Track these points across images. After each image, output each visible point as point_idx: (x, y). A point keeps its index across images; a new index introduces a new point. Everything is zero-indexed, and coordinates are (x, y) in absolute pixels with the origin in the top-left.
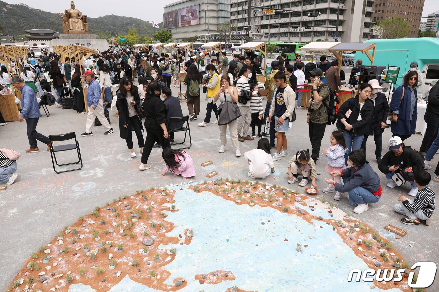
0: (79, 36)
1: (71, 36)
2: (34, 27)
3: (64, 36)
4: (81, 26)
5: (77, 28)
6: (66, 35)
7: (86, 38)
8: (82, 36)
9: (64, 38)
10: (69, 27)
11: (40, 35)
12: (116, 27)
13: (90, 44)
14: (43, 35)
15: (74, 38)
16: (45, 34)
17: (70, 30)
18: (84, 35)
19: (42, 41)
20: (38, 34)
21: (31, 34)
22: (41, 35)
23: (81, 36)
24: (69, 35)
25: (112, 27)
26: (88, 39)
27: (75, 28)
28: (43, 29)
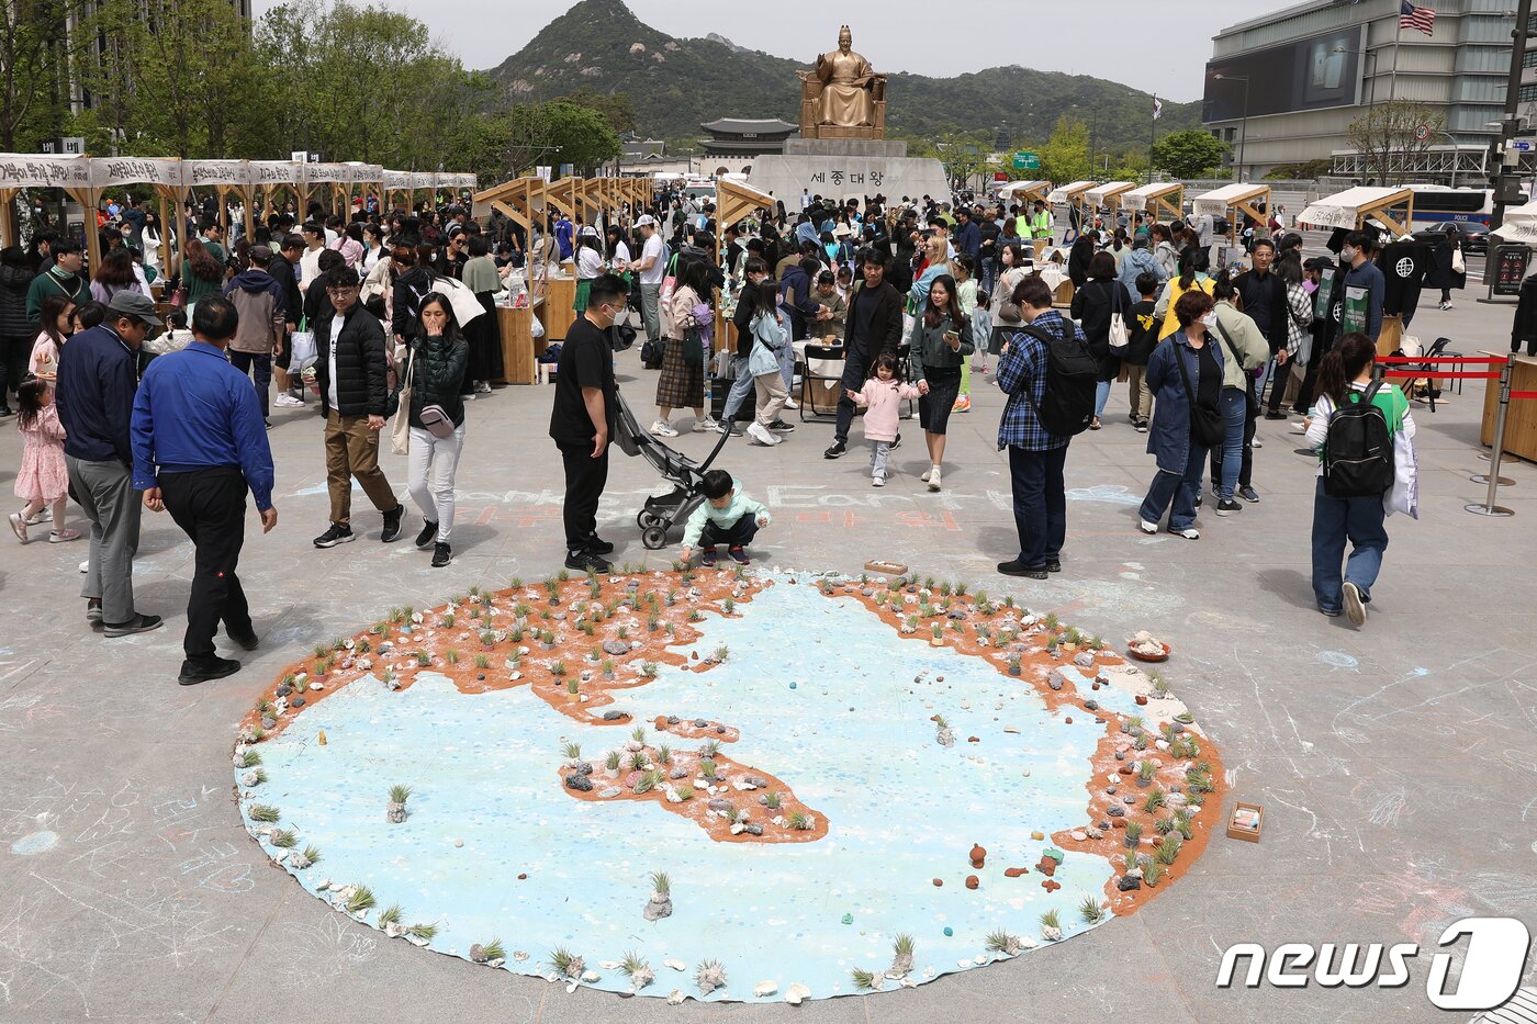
0: (849, 145)
1: (821, 143)
2: (735, 110)
3: (797, 146)
4: (860, 112)
5: (846, 118)
6: (806, 142)
7: (872, 153)
8: (860, 145)
9: (798, 151)
10: (822, 113)
11: (743, 139)
12: (1019, 111)
13: (881, 176)
14: (752, 139)
15: (832, 151)
16: (762, 137)
17: (823, 124)
18: (865, 144)
19: (746, 158)
20: (738, 136)
21: (717, 134)
22: (748, 139)
23: (854, 144)
24: (817, 141)
25: (1004, 112)
26: (876, 158)
27: (840, 119)
28: (762, 118)
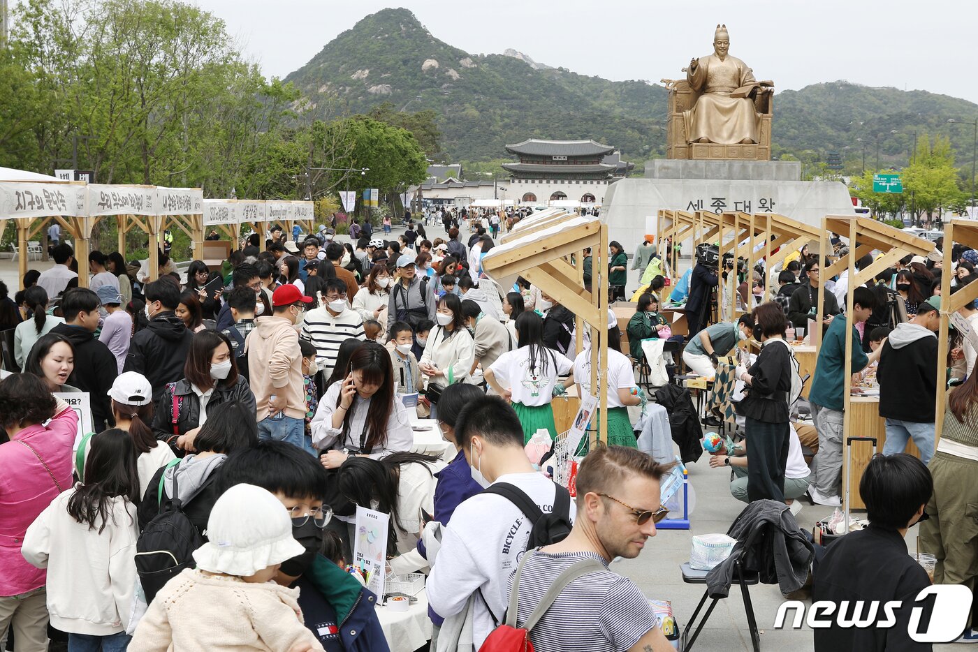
0: (731, 166)
1: (696, 165)
3: (667, 168)
4: (742, 127)
5: (725, 134)
6: (677, 164)
7: (759, 176)
8: (744, 167)
9: (668, 174)
10: (695, 128)
11: (552, 162)
12: (847, 130)
13: (772, 204)
14: (563, 162)
15: (710, 174)
16: (573, 159)
17: (698, 141)
18: (750, 165)
20: (546, 159)
22: (557, 162)
23: (737, 166)
24: (691, 162)
25: (830, 132)
26: (765, 182)
27: (718, 135)
28: (565, 139)
